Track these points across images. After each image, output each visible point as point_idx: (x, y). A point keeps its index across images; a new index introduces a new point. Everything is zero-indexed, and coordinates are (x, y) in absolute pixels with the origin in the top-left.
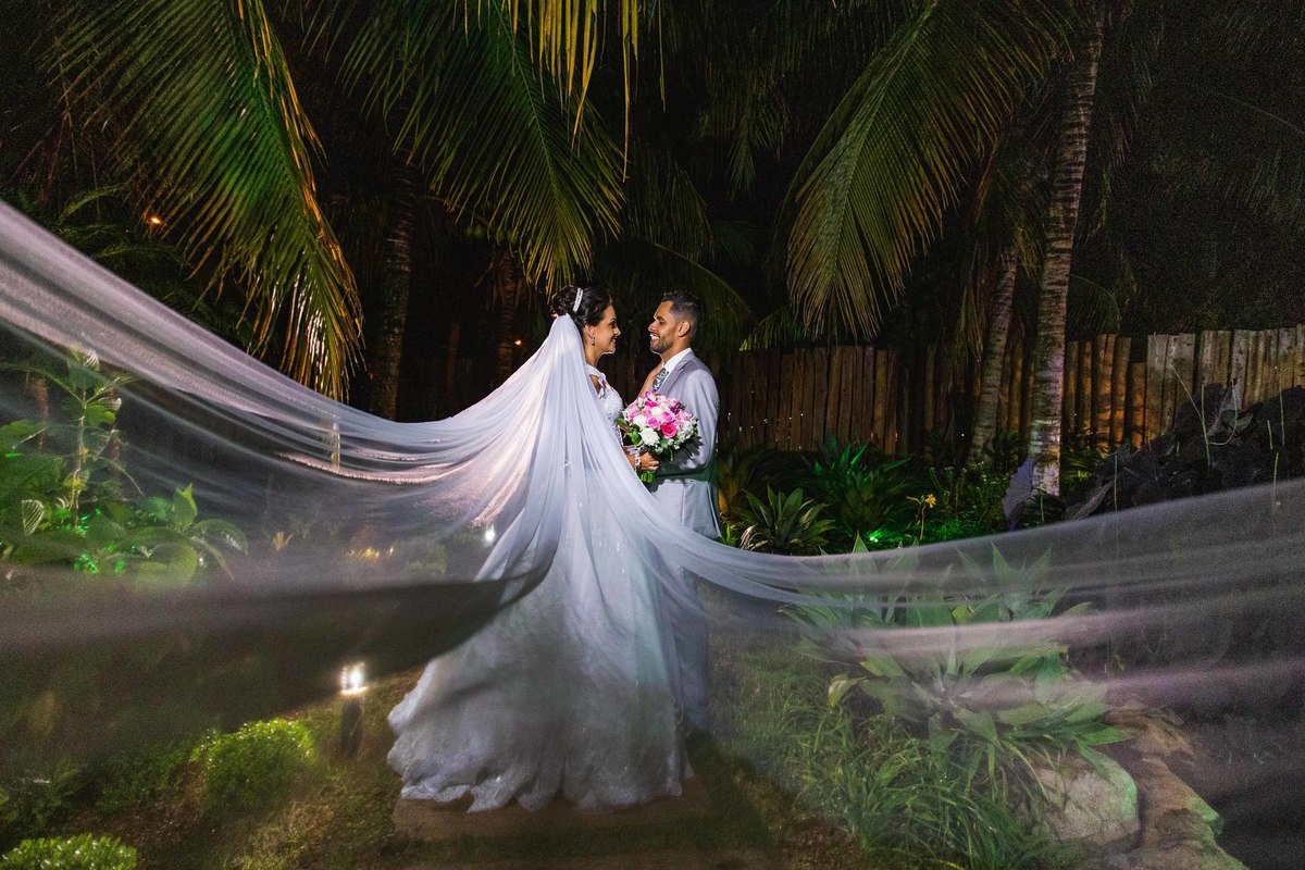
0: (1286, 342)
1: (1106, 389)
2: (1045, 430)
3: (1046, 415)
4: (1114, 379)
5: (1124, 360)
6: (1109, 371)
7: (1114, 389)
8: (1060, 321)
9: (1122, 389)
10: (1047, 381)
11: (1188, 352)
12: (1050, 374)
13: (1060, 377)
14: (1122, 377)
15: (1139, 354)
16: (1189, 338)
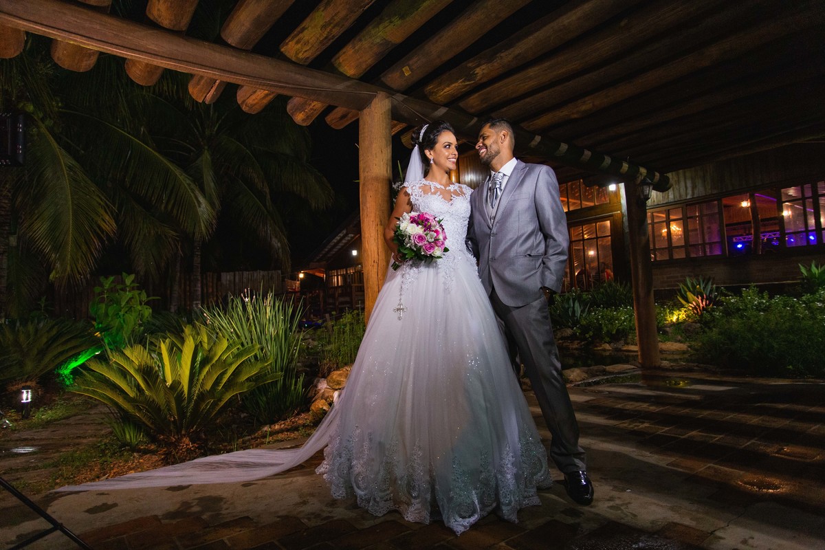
0: (255, 275)
1: (210, 290)
2: (197, 304)
3: (197, 300)
4: (212, 287)
5: (215, 280)
6: (211, 284)
7: (213, 290)
8: (199, 274)
9: (215, 290)
10: (197, 290)
11: (232, 278)
12: (196, 289)
13: (200, 289)
14: (215, 285)
15: (219, 279)
16: (232, 273)
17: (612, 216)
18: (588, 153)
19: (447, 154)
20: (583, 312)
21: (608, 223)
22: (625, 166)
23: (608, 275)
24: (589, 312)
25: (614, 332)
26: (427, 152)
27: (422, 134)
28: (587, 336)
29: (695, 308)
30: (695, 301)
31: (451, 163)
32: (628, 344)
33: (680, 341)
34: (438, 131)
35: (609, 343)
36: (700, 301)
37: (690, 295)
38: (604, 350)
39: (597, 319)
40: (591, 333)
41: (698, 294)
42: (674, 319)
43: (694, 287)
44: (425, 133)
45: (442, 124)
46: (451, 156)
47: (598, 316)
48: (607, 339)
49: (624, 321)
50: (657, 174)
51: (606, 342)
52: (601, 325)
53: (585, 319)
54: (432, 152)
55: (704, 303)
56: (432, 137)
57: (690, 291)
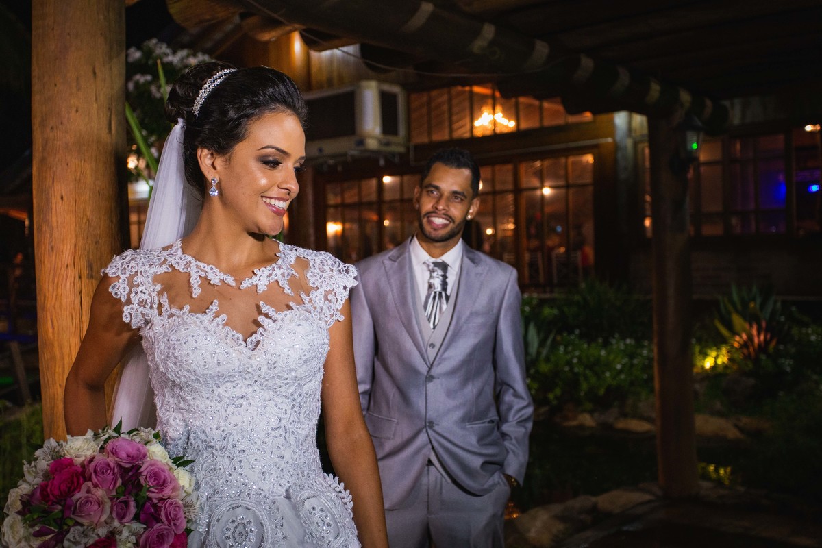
17: (597, 146)
18: (587, 63)
19: (263, 182)
20: (542, 344)
21: (589, 158)
22: (655, 89)
23: (585, 257)
24: (555, 345)
25: (602, 392)
26: (205, 158)
27: (203, 94)
28: (551, 396)
29: (745, 345)
30: (747, 334)
31: (268, 210)
32: (625, 415)
33: (720, 414)
34: (255, 105)
35: (591, 412)
36: (754, 332)
37: (737, 321)
38: (581, 427)
39: (569, 363)
40: (558, 391)
41: (751, 318)
42: (708, 363)
43: (745, 304)
44: (214, 94)
45: (274, 84)
46: (275, 192)
47: (572, 357)
48: (589, 406)
49: (620, 371)
50: (709, 103)
51: (583, 411)
52: (576, 374)
53: (547, 360)
54: (219, 162)
55: (762, 337)
56: (232, 114)
57: (737, 311)
